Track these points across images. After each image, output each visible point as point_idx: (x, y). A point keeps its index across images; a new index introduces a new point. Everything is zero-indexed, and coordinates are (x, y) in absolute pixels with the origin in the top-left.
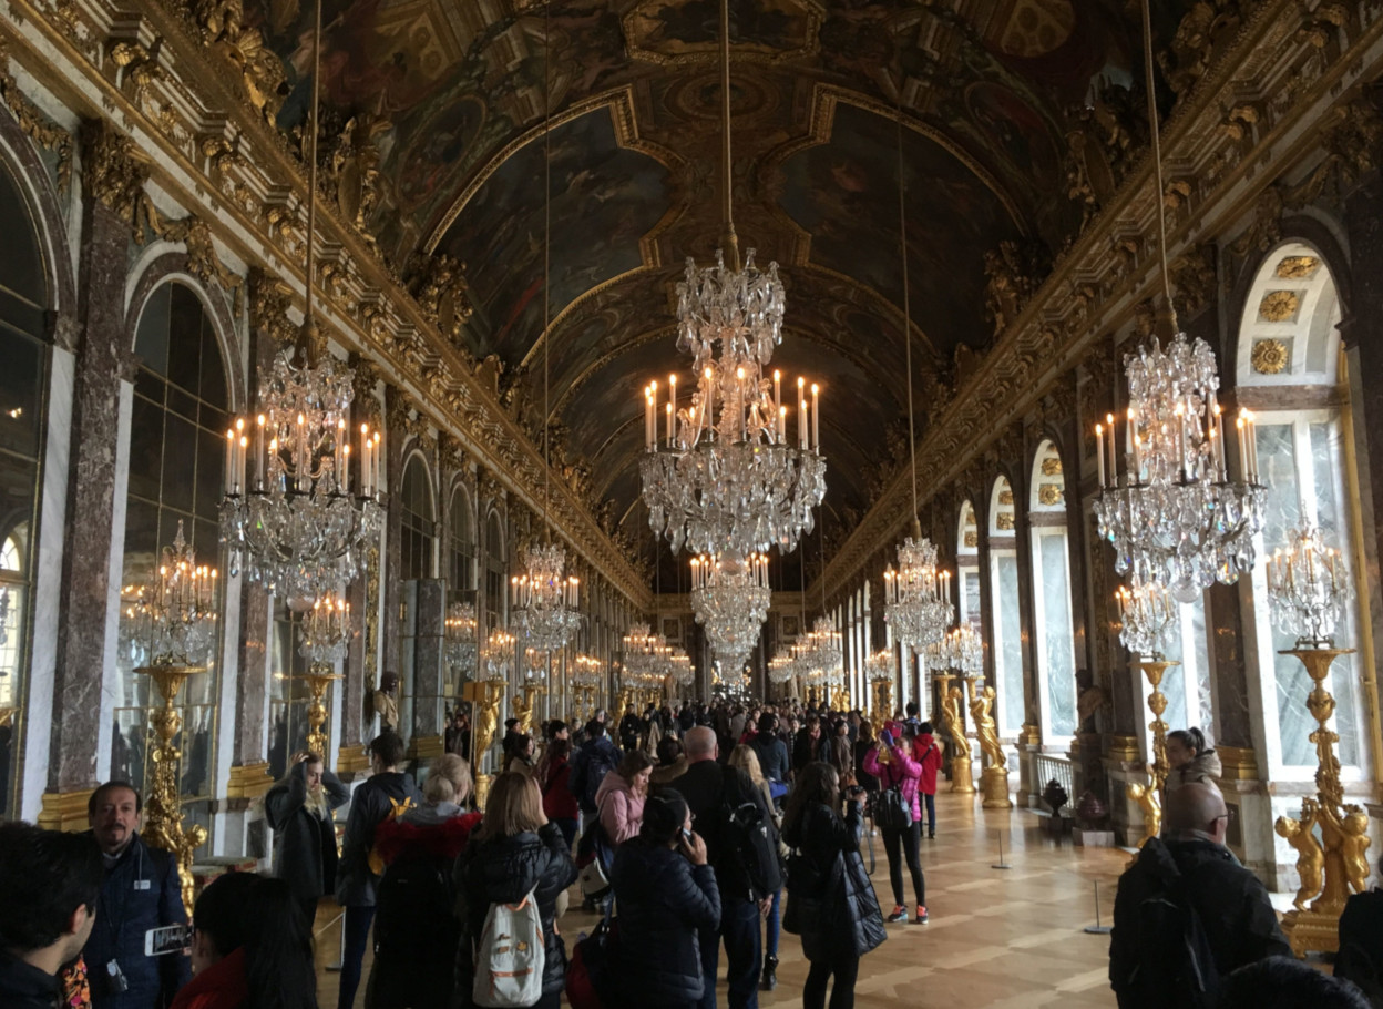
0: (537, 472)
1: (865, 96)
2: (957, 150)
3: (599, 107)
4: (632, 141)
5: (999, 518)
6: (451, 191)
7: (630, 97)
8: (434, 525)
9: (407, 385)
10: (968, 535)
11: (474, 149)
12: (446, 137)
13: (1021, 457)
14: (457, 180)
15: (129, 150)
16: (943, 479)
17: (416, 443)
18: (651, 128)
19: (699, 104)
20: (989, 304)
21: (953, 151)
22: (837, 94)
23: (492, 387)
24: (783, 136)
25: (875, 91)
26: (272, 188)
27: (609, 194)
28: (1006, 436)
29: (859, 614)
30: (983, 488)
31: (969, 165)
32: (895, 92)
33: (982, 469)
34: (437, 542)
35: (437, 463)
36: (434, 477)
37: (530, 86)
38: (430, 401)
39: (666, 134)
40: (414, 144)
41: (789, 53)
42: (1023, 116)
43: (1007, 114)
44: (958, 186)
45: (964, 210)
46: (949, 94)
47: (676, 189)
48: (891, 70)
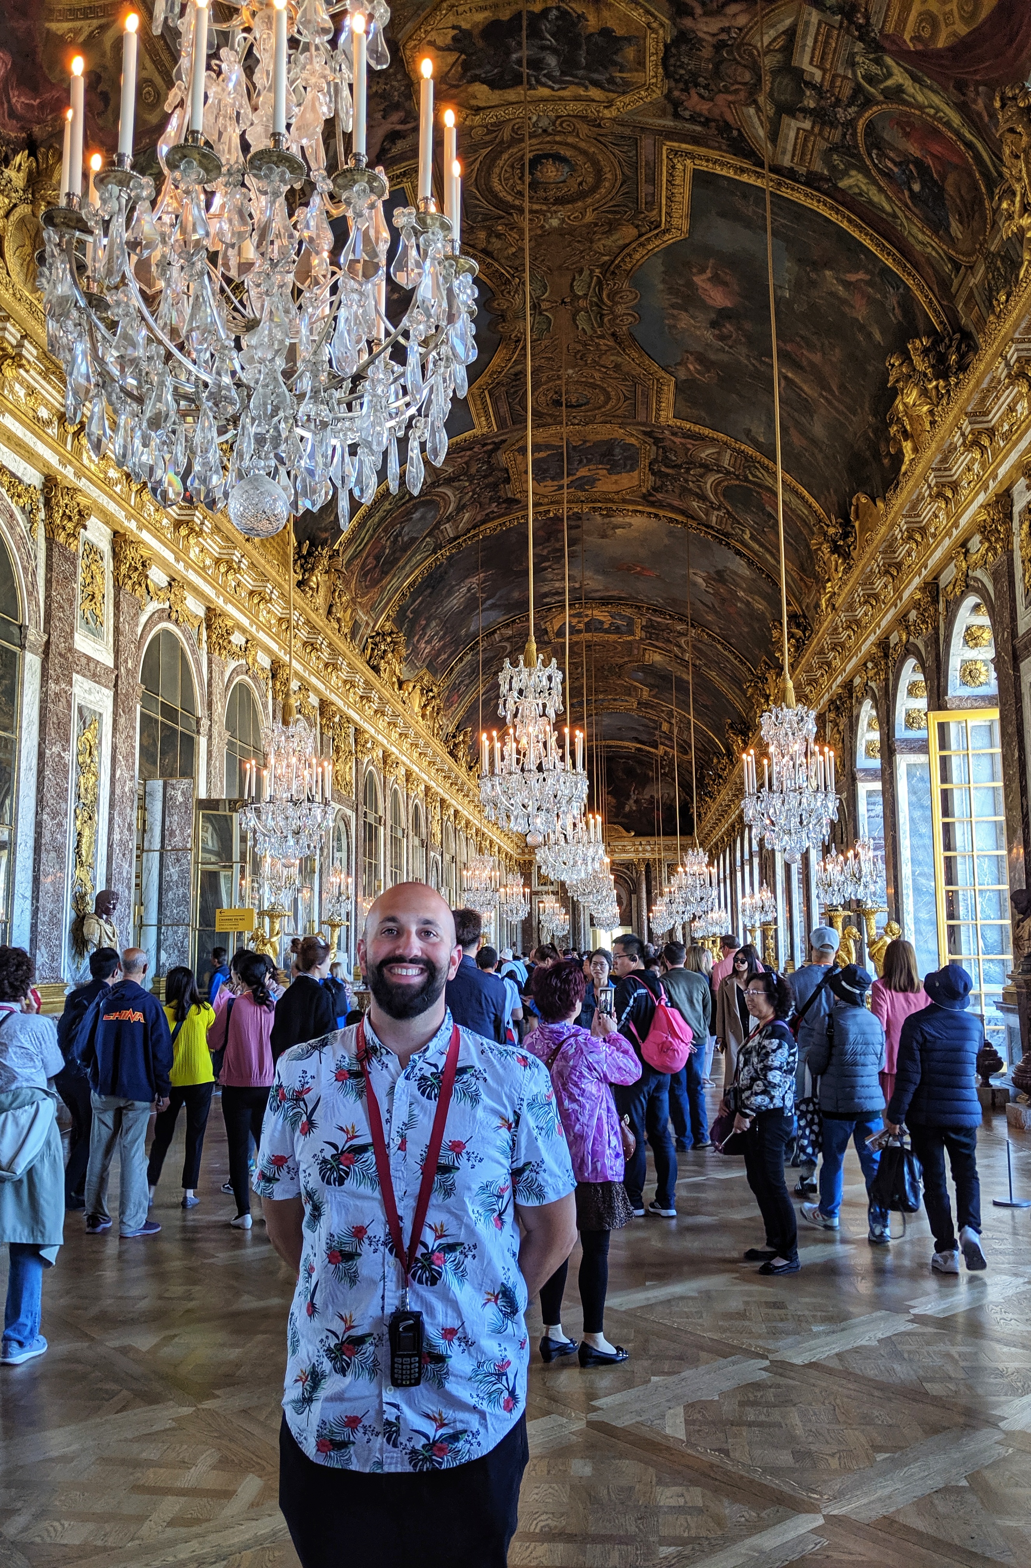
0: (359, 680)
2: (850, 221)
5: (908, 715)
8: (198, 720)
9: (145, 536)
10: (870, 743)
13: (936, 629)
16: (840, 679)
17: (167, 614)
19: (521, 187)
20: (893, 429)
21: (845, 225)
22: (693, 158)
23: (284, 564)
24: (628, 233)
25: (740, 145)
28: (917, 605)
29: (747, 857)
30: (887, 680)
31: (867, 243)
32: (767, 143)
33: (886, 656)
34: (203, 741)
35: (204, 646)
36: (198, 662)
38: (188, 566)
41: (627, 99)
42: (937, 149)
43: (914, 150)
44: (852, 277)
45: (860, 311)
46: (835, 135)
47: (502, 317)
48: (758, 109)
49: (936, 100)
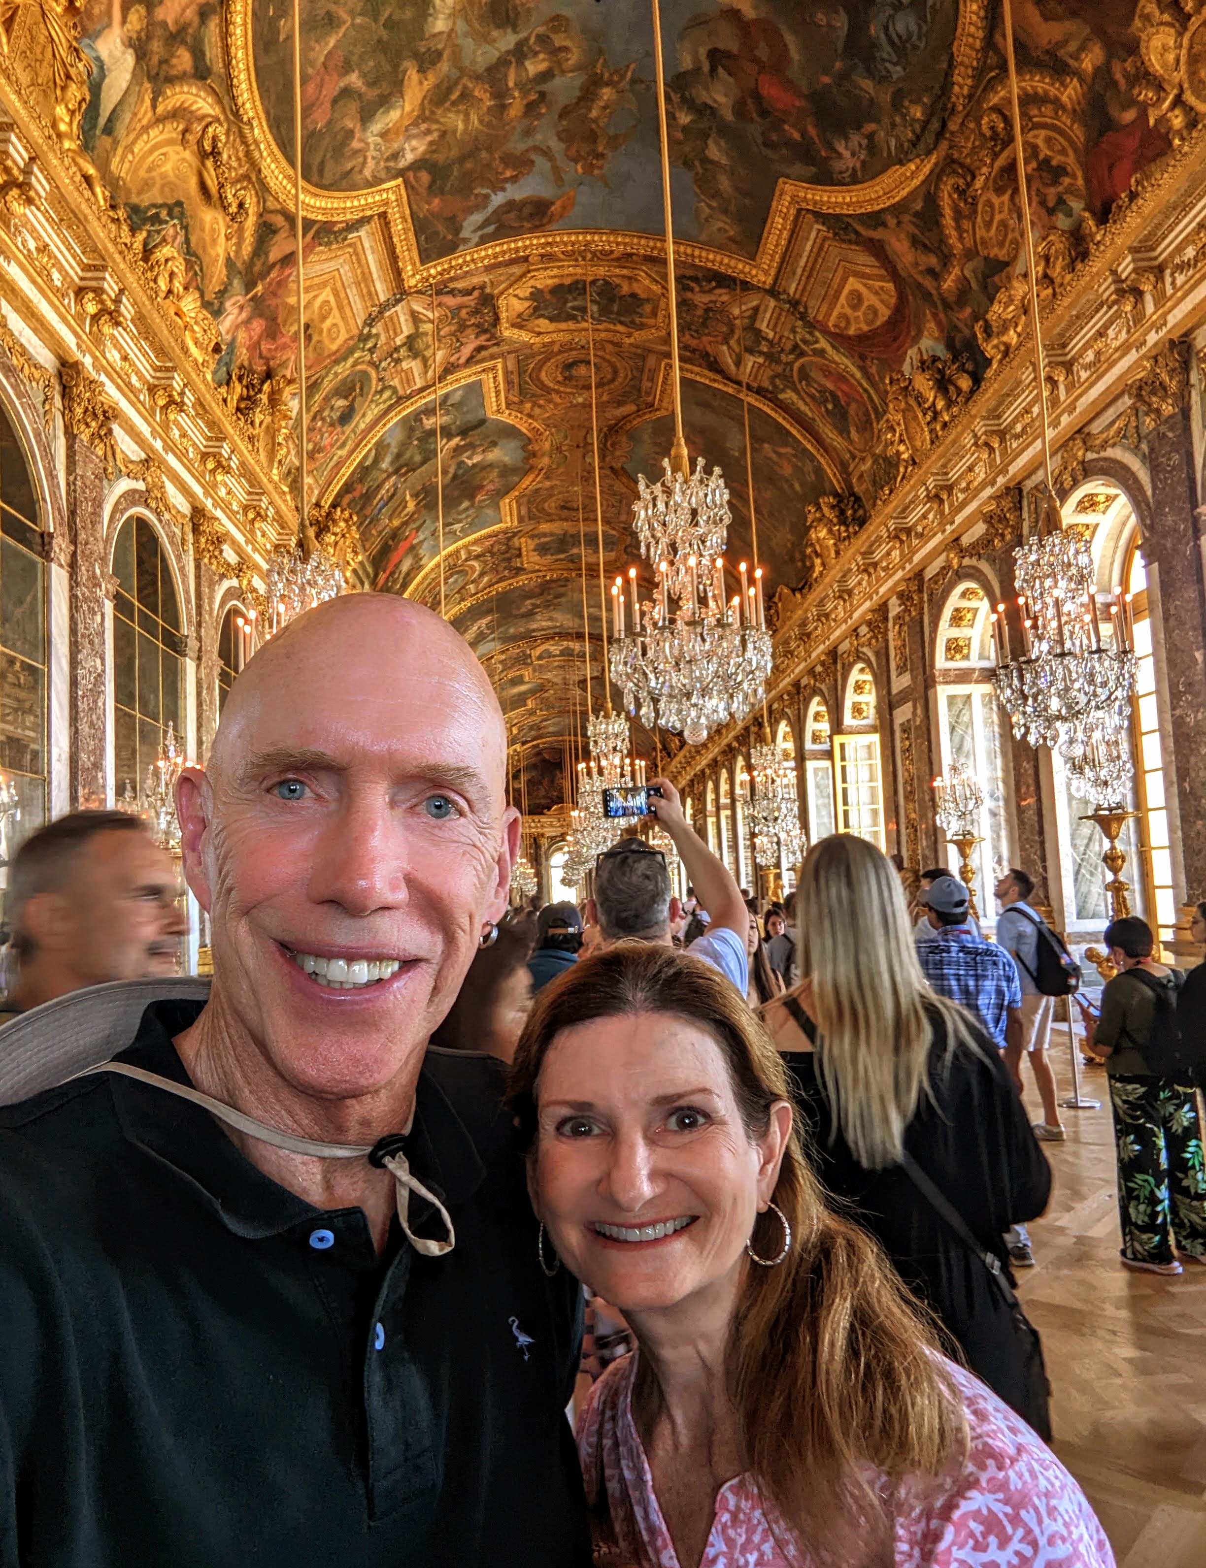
1: (706, 372)
2: (783, 418)
3: (473, 379)
4: (498, 411)
5: (814, 734)
6: (343, 453)
7: (500, 372)
10: (786, 750)
11: (364, 415)
12: (341, 403)
13: (836, 680)
14: (350, 442)
15: (100, 393)
18: (516, 399)
19: (560, 378)
21: (780, 420)
24: (631, 408)
25: (715, 366)
26: (209, 439)
27: (477, 459)
28: (822, 663)
30: (799, 709)
31: (794, 432)
32: (733, 367)
33: (799, 693)
37: (415, 357)
39: (528, 406)
40: (315, 408)
41: (642, 333)
42: (845, 387)
43: (830, 386)
44: (783, 450)
45: (787, 470)
46: (780, 369)
47: (534, 455)
48: (730, 347)
49: (846, 361)
